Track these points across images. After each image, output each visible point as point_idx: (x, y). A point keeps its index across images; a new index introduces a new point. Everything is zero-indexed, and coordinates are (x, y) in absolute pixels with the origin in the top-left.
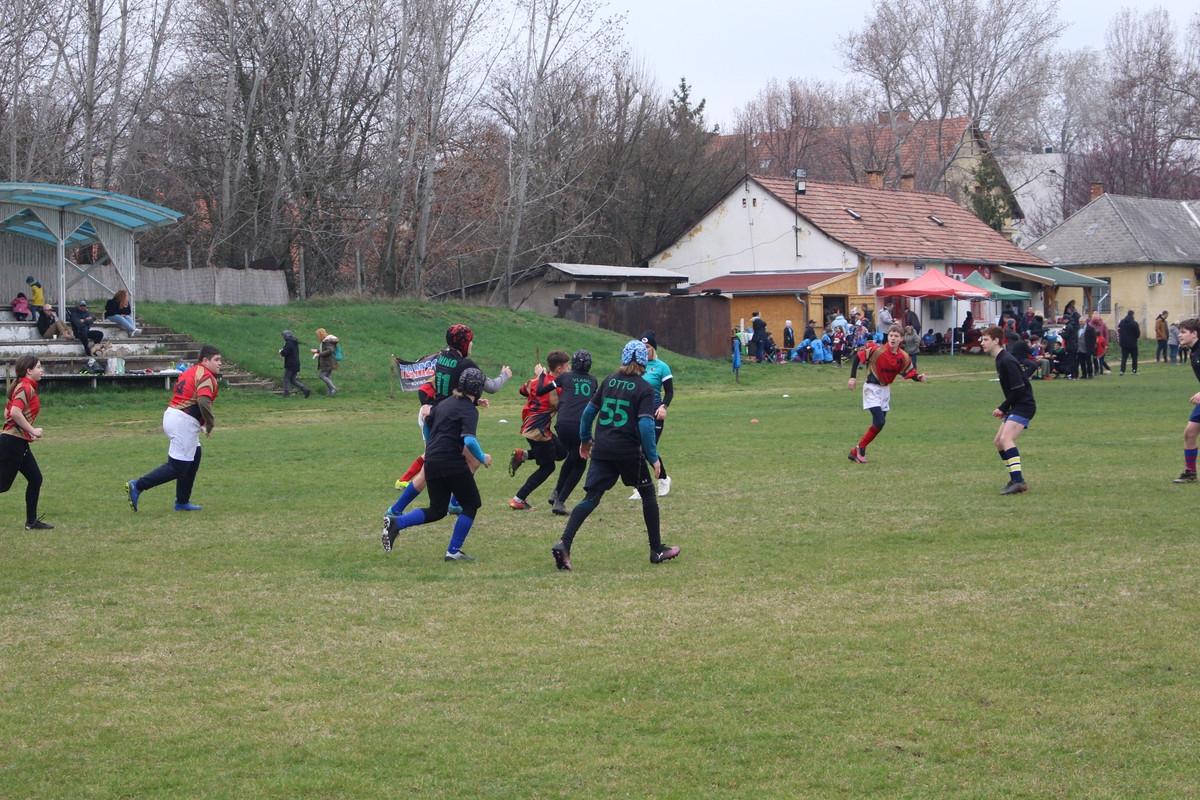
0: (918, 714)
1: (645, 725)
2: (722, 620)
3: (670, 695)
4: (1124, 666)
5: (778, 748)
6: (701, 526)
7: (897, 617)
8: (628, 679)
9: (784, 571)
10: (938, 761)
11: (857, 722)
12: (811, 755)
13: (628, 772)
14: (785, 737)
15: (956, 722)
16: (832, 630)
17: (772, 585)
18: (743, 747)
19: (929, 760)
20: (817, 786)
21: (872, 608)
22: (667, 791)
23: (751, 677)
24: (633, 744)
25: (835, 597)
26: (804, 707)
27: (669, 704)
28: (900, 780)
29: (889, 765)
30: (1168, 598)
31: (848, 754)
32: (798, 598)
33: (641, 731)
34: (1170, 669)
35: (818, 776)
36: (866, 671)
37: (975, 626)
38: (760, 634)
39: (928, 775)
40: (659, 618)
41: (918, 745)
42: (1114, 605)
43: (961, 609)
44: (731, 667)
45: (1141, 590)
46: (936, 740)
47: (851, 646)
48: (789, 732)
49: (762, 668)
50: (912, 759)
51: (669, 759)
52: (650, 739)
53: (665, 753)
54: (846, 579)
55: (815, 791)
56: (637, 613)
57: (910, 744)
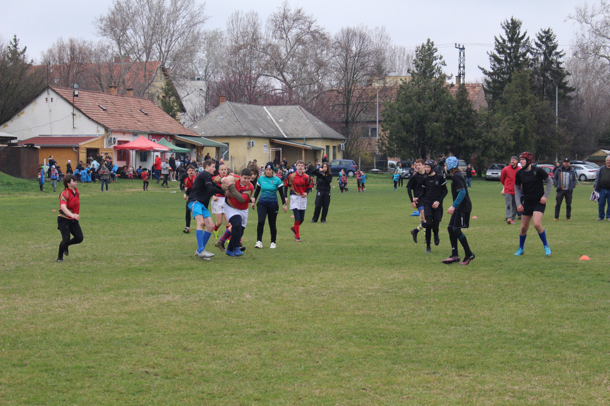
0: (154, 355)
1: (16, 363)
2: (49, 310)
3: (27, 347)
4: (253, 331)
5: (86, 373)
6: (33, 263)
7: (138, 308)
8: (4, 340)
9: (78, 286)
10: (167, 378)
11: (125, 360)
12: (103, 376)
13: (10, 386)
14: (88, 367)
15: (174, 359)
16: (106, 315)
17: (73, 293)
18: (68, 373)
19: (162, 377)
20: (108, 391)
21: (125, 304)
22: (32, 395)
23: (68, 338)
24: (11, 372)
25: (105, 298)
26: (96, 353)
27: (27, 351)
28: (149, 387)
29: (142, 380)
30: (269, 299)
31: (122, 375)
32: (87, 299)
33: (14, 365)
34: (274, 332)
35: (108, 386)
36: (126, 334)
37: (177, 312)
38: (69, 317)
39: (163, 385)
40: (16, 309)
41: (156, 370)
42: (244, 302)
43: (169, 304)
44: (57, 333)
45: (256, 295)
46: (165, 368)
47: (116, 322)
48: (91, 365)
49: (73, 334)
50: (154, 377)
51: (30, 379)
52: (19, 369)
53: (28, 377)
54: (110, 289)
55: (107, 394)
56: (4, 306)
57: (152, 370)
